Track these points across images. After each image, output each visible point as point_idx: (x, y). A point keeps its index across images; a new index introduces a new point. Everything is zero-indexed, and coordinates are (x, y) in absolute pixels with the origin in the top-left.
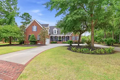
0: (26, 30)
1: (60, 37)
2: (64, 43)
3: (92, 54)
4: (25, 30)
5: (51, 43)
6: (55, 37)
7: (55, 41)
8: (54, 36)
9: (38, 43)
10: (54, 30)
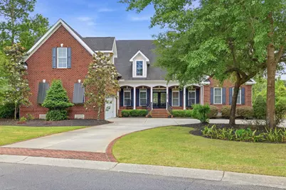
0: (26, 63)
1: (160, 92)
2: (176, 116)
3: (256, 141)
4: (22, 63)
5: (124, 116)
6: (138, 89)
7: (137, 105)
8: (135, 86)
9: (76, 116)
10: (134, 60)
